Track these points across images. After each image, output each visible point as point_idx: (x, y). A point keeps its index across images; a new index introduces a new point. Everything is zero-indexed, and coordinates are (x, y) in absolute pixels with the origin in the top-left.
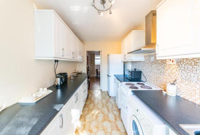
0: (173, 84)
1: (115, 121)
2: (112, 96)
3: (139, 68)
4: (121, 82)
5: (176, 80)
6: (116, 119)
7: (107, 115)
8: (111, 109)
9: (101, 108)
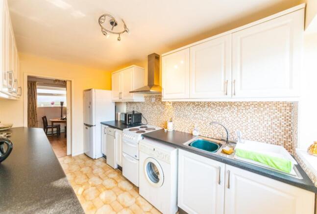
0: (171, 121)
1: (116, 185)
2: (97, 158)
3: (138, 110)
4: (122, 130)
5: (172, 118)
6: (116, 182)
7: (102, 184)
8: (104, 175)
9: (86, 181)
